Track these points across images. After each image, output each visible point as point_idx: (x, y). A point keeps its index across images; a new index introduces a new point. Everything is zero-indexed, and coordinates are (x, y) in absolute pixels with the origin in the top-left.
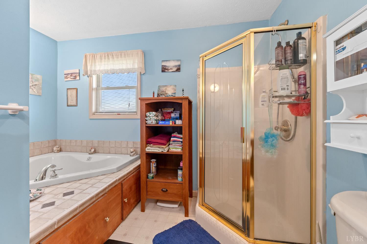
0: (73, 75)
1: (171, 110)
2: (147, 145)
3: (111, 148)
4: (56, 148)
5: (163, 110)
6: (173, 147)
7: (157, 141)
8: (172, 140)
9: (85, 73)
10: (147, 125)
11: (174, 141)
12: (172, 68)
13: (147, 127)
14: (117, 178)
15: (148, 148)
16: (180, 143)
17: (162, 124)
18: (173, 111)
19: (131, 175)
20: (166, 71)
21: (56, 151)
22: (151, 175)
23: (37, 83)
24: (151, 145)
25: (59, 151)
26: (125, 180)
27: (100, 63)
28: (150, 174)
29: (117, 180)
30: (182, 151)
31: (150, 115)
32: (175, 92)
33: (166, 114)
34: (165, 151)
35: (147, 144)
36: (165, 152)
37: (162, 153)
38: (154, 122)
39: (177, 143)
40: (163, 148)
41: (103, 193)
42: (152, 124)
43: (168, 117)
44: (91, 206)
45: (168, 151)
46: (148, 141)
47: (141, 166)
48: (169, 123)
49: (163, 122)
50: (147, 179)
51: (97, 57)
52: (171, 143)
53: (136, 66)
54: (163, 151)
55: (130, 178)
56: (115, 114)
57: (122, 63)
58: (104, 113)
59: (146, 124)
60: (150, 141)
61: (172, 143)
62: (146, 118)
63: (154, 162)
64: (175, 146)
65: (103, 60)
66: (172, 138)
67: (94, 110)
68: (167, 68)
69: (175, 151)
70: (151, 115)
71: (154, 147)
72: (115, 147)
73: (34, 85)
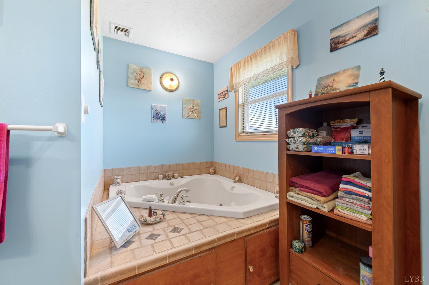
0: (223, 94)
1: (352, 123)
2: (290, 188)
3: (256, 180)
4: (211, 169)
5: (333, 125)
6: (345, 205)
7: (308, 185)
8: (343, 190)
9: (231, 88)
10: (288, 152)
11: (348, 192)
12: (354, 35)
13: (288, 155)
14: (236, 230)
15: (291, 193)
16: (366, 200)
17: (318, 151)
18: (355, 125)
19: (265, 231)
20: (340, 46)
21: (211, 173)
22: (297, 245)
23: (197, 108)
24: (297, 189)
25: (214, 173)
26: (252, 236)
27: (243, 72)
28: (297, 241)
29: (235, 232)
30: (370, 222)
31: (296, 135)
32: (356, 81)
33: (338, 131)
34: (325, 209)
35: (291, 186)
36: (324, 212)
37: (317, 211)
38: (301, 147)
39: (356, 199)
40: (319, 201)
41: (209, 247)
42: (298, 150)
43: (343, 137)
44: (188, 259)
45: (332, 210)
46: (292, 182)
47: (280, 222)
48: (335, 150)
49: (320, 149)
50: (291, 249)
51: (241, 65)
52: (341, 195)
53: (285, 58)
54: (320, 207)
55: (262, 234)
56: (260, 135)
57: (266, 62)
58: (249, 134)
59: (288, 150)
60: (295, 181)
61: (344, 196)
62: (287, 140)
63: (306, 221)
64: (352, 204)
65: (246, 66)
66: (343, 184)
67: (240, 130)
68: (341, 39)
69: (350, 217)
70: (297, 133)
71: (301, 194)
72: (260, 179)
73: (195, 110)
